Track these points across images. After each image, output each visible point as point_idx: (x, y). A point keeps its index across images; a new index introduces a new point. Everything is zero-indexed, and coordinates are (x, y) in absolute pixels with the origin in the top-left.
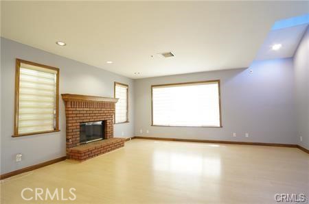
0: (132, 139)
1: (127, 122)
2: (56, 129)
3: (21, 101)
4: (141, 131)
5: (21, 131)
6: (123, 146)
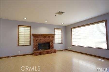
0: (64, 50)
1: (62, 43)
2: (30, 45)
3: (20, 36)
4: (68, 47)
5: (20, 45)
6: (56, 53)
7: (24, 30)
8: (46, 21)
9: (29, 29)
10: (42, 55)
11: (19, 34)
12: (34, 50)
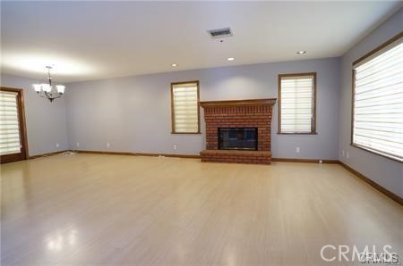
2: (199, 132)
5: (177, 130)
6: (270, 163)
7: (183, 94)
8: (229, 59)
9: (196, 88)
10: (220, 162)
11: (173, 106)
12: (208, 148)
